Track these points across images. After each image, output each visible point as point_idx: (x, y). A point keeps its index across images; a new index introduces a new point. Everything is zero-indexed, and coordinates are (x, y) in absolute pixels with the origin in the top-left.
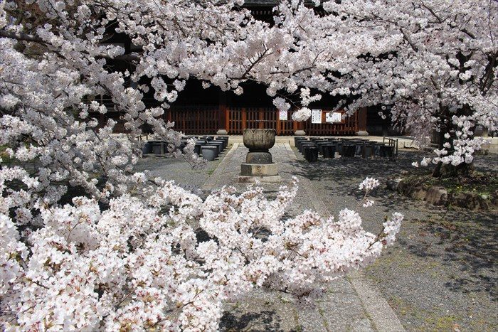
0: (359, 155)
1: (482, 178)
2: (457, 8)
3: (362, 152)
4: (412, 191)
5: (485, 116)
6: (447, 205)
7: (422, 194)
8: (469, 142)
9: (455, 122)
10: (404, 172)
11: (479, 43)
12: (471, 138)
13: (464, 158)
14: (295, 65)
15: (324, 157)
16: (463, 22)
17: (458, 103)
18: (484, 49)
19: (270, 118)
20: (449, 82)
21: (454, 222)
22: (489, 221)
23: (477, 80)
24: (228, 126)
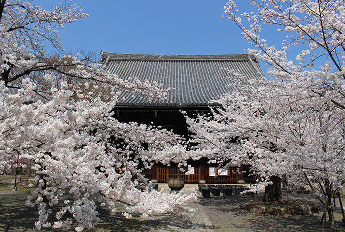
0: (234, 194)
4: (250, 208)
6: (265, 214)
7: (255, 209)
10: (251, 200)
15: (214, 195)
19: (184, 173)
24: (158, 178)
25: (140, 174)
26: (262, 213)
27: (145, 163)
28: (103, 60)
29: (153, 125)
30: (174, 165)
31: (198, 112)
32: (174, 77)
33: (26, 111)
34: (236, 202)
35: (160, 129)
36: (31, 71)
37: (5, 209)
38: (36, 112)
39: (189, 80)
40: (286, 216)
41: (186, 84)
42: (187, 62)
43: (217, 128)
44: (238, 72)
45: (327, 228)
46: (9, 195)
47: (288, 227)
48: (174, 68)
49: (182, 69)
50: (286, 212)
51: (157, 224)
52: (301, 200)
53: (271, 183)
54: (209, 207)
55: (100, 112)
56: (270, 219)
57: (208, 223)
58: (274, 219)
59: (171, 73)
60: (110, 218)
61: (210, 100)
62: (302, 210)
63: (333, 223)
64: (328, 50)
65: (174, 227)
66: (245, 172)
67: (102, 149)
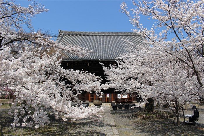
7: (139, 116)
15: (119, 109)
19: (104, 97)
24: (89, 99)
25: (76, 98)
26: (143, 118)
27: (78, 91)
28: (60, 35)
29: (83, 71)
30: (94, 92)
31: (110, 64)
32: (99, 44)
33: (5, 63)
34: (130, 112)
35: (87, 73)
36: (14, 41)
37: (3, 117)
38: (11, 64)
39: (107, 46)
40: (156, 120)
41: (106, 48)
42: (106, 36)
43: (119, 72)
44: (132, 42)
45: (176, 125)
46: (6, 110)
47: (155, 126)
48: (99, 40)
49: (104, 40)
50: (156, 117)
51: (85, 125)
52: (164, 111)
53: (148, 102)
54: (116, 115)
55: (47, 63)
56: (147, 122)
57: (113, 123)
58: (149, 121)
59: (98, 42)
60: (61, 121)
61: (116, 57)
62: (164, 117)
63: (179, 123)
64: (174, 30)
65: (94, 126)
66: (134, 96)
67: (53, 84)
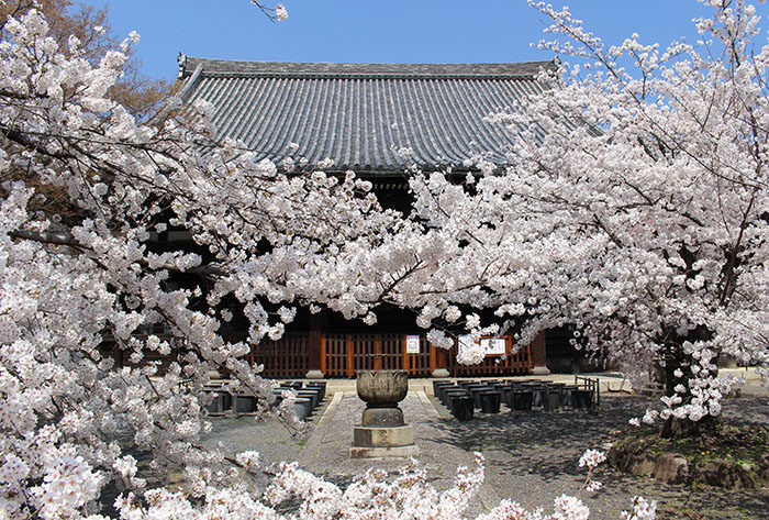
0: (539, 406)
1: (738, 435)
2: (673, 185)
3: (544, 401)
4: (631, 463)
5: (731, 341)
6: (689, 483)
8: (714, 382)
9: (687, 351)
10: (614, 431)
11: (709, 232)
12: (714, 374)
13: (708, 407)
14: (457, 281)
15: (483, 412)
16: (682, 203)
17: (689, 321)
18: (717, 242)
19: (392, 351)
20: (672, 290)
21: (704, 511)
22: (759, 506)
23: (713, 287)
24: (324, 366)
26: (679, 480)
28: (184, 77)
39: (399, 120)
42: (392, 80)
48: (362, 94)
50: (762, 474)
54: (487, 454)
